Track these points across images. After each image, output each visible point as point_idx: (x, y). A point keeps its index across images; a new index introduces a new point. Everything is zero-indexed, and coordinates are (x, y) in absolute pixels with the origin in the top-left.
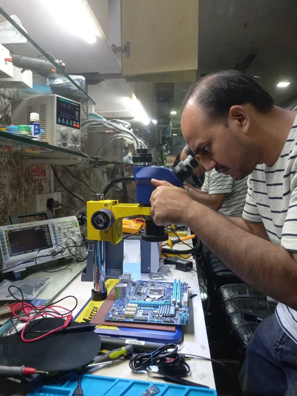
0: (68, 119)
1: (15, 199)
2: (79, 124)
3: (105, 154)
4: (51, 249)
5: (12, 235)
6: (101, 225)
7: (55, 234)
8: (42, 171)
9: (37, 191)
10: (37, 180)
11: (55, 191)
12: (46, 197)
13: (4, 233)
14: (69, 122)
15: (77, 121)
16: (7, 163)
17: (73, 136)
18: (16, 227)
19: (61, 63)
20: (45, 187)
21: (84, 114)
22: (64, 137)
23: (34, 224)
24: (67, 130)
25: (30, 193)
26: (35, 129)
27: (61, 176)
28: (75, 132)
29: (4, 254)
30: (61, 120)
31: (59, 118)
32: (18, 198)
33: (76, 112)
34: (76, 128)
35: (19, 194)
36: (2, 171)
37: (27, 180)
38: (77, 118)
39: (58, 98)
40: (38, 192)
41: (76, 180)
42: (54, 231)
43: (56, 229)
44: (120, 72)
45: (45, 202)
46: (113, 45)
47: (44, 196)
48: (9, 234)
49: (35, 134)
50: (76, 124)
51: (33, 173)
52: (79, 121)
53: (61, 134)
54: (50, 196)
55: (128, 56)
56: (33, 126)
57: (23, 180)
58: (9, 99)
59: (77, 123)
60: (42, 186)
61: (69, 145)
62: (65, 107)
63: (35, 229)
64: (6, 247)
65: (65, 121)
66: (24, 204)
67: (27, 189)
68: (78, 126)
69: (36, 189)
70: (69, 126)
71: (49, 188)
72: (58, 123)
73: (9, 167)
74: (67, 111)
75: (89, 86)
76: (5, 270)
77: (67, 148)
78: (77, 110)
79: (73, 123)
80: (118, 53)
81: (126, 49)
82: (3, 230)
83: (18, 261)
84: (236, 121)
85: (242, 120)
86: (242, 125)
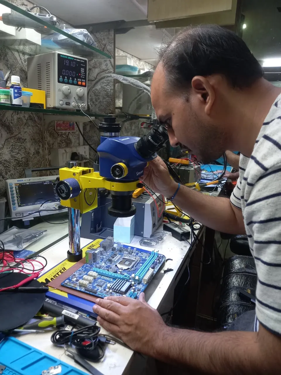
0: (72, 77)
1: (38, 153)
2: (86, 82)
3: (139, 107)
4: (58, 202)
5: (22, 188)
6: (64, 195)
8: (70, 125)
9: (63, 145)
10: (63, 134)
12: (69, 151)
13: (14, 186)
14: (73, 80)
15: (82, 79)
16: (28, 119)
17: (77, 95)
18: (25, 181)
19: (52, 18)
20: (73, 141)
21: (111, 67)
22: (67, 96)
23: (43, 179)
24: (69, 89)
25: (56, 145)
26: (14, 93)
27: (89, 131)
28: (80, 90)
29: (13, 205)
30: (64, 78)
31: (61, 77)
32: (41, 151)
33: (82, 69)
34: (81, 85)
35: (43, 147)
36: (22, 127)
37: (51, 134)
38: (83, 75)
39: (59, 55)
40: (65, 145)
44: (146, 19)
45: (69, 155)
48: (19, 187)
49: (15, 98)
50: (82, 82)
51: (59, 128)
52: (85, 79)
53: (63, 93)
54: (74, 150)
56: (12, 89)
59: (83, 80)
60: (70, 140)
61: (73, 104)
62: (68, 65)
63: (44, 184)
64: (16, 198)
65: (68, 79)
66: (47, 157)
67: (51, 143)
68: (84, 84)
69: (63, 143)
70: (73, 84)
71: (78, 142)
72: (59, 82)
73: (30, 123)
74: (69, 68)
75: (117, 36)
76: (14, 217)
77: (70, 107)
78: (83, 67)
79: (78, 81)
82: (13, 183)
83: (26, 211)
84: (199, 96)
85: (205, 96)
86: (204, 102)
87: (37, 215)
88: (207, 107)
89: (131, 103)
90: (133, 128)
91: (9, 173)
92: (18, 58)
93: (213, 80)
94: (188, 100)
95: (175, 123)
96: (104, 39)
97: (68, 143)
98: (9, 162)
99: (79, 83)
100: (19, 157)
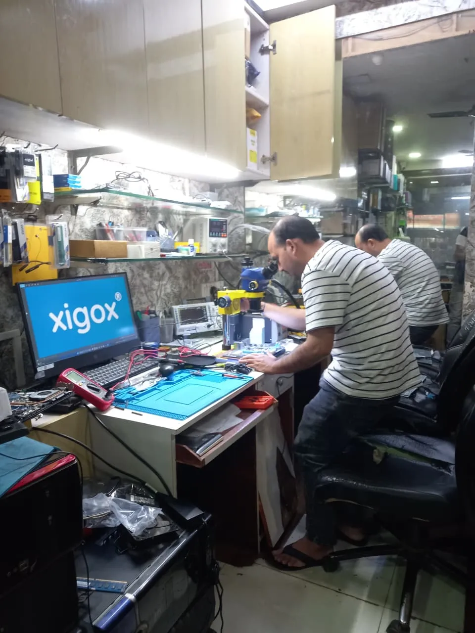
0: (218, 232)
1: (186, 287)
4: (207, 323)
5: (183, 312)
7: (210, 313)
8: (208, 264)
9: (204, 281)
10: (203, 272)
11: (219, 280)
12: (209, 285)
13: (177, 310)
14: (218, 234)
15: (224, 232)
17: (221, 243)
18: (185, 306)
19: (209, 202)
20: (210, 277)
22: (214, 245)
23: (196, 305)
24: (216, 241)
25: (198, 281)
26: (191, 249)
27: (224, 268)
28: (223, 240)
29: (177, 323)
30: (212, 234)
32: (188, 286)
33: (224, 226)
34: (224, 237)
35: (190, 283)
37: (195, 273)
38: (224, 230)
39: (210, 219)
42: (209, 310)
43: (211, 309)
44: (269, 178)
45: (209, 290)
46: (264, 156)
48: (181, 311)
49: (191, 252)
51: (200, 267)
52: (226, 232)
53: (212, 244)
54: (213, 285)
55: (276, 164)
56: (190, 247)
57: (192, 273)
60: (208, 277)
61: (218, 250)
64: (179, 319)
65: (216, 234)
66: (193, 290)
67: (195, 279)
68: (225, 235)
69: (203, 279)
70: (218, 237)
72: (210, 236)
73: (182, 265)
74: (216, 226)
75: (247, 188)
76: (178, 333)
77: (217, 252)
78: (224, 224)
79: (221, 234)
80: (268, 163)
81: (274, 159)
82: (177, 308)
83: (185, 329)
84: (290, 247)
85: (292, 247)
86: (292, 250)
87: (194, 332)
88: (294, 252)
89: (260, 241)
92: (176, 218)
93: (296, 240)
94: (285, 249)
95: (280, 260)
96: (236, 192)
97: (207, 280)
98: (171, 295)
99: (222, 235)
100: (176, 290)
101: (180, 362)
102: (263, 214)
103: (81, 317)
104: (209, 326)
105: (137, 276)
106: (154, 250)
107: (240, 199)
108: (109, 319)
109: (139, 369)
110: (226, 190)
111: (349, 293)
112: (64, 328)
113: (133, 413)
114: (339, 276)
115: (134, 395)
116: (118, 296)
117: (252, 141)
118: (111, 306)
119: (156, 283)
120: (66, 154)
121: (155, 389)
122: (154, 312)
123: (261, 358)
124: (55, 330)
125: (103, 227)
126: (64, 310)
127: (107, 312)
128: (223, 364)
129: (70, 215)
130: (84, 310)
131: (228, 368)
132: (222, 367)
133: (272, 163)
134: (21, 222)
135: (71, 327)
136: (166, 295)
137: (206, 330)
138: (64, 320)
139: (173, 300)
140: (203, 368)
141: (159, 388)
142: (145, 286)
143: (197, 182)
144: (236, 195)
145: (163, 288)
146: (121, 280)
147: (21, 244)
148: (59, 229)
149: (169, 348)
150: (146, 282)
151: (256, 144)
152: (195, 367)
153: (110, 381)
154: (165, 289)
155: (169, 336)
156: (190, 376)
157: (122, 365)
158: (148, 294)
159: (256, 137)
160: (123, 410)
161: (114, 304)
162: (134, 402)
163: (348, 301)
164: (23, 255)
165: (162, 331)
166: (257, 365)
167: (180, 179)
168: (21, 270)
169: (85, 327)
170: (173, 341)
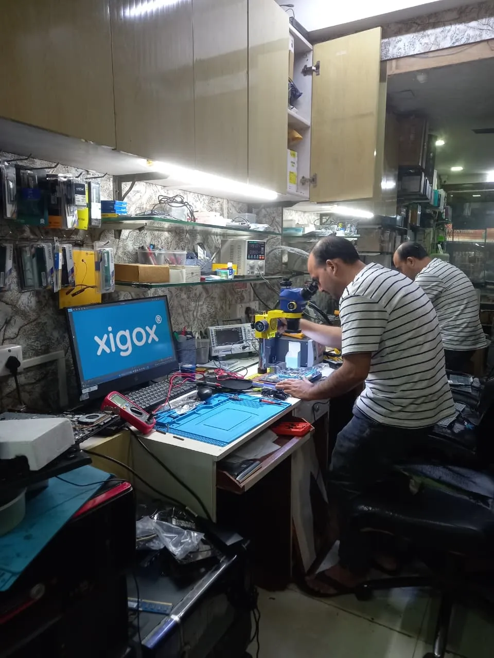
0: (256, 254)
1: (222, 308)
2: (264, 256)
4: (242, 344)
5: (218, 333)
7: (245, 334)
8: (244, 284)
9: (239, 301)
10: (239, 292)
11: (254, 300)
12: (245, 306)
13: (213, 331)
14: (256, 256)
15: (262, 254)
17: (259, 266)
18: (221, 328)
20: (245, 297)
22: (252, 268)
23: (232, 326)
24: (253, 263)
25: (234, 302)
26: (229, 272)
28: (261, 263)
29: (213, 344)
30: (250, 256)
32: (224, 306)
34: (262, 259)
35: (225, 303)
37: (231, 294)
38: (262, 252)
39: (249, 241)
41: (270, 291)
42: (245, 332)
43: (247, 331)
45: (244, 310)
46: (303, 177)
47: (243, 305)
48: (216, 332)
49: (230, 275)
51: (236, 287)
52: (264, 254)
53: (250, 266)
54: (248, 305)
55: (315, 186)
57: (228, 294)
58: (220, 235)
59: (262, 256)
60: (243, 297)
62: (254, 247)
63: (232, 330)
64: (214, 340)
65: (253, 256)
66: (228, 311)
67: (230, 300)
69: (239, 299)
70: (256, 259)
71: (249, 298)
72: (248, 259)
74: (255, 249)
75: (285, 209)
76: (214, 354)
77: (254, 274)
78: (262, 247)
80: (307, 184)
81: (313, 180)
82: (212, 329)
83: (221, 350)
84: (330, 268)
85: (333, 268)
86: (333, 270)
87: (230, 353)
88: (334, 272)
89: (296, 262)
90: (298, 281)
91: (206, 323)
92: (213, 239)
93: (336, 261)
94: (326, 270)
95: (321, 280)
97: (242, 299)
98: (206, 315)
99: (260, 257)
100: (212, 311)
101: (218, 386)
102: (300, 234)
103: (123, 340)
104: (244, 348)
105: (175, 298)
106: (194, 274)
107: (278, 219)
108: (150, 341)
109: (178, 392)
110: (263, 211)
111: (387, 320)
112: (108, 351)
113: (174, 437)
114: (378, 303)
115: (174, 418)
116: (158, 319)
117: (292, 162)
118: (151, 329)
119: (193, 304)
120: (112, 179)
121: (194, 413)
122: (191, 333)
123: (297, 383)
124: (99, 353)
125: (145, 250)
126: (108, 333)
127: (148, 335)
128: (260, 389)
129: (114, 238)
130: (127, 333)
131: (266, 393)
132: (259, 391)
133: (312, 185)
134: (69, 248)
135: (114, 350)
136: (202, 315)
137: (241, 351)
138: (108, 343)
139: (209, 320)
140: (240, 392)
141: (199, 412)
142: (182, 307)
143: (235, 203)
144: (273, 215)
145: (199, 308)
146: (162, 302)
147: (69, 269)
148: (106, 254)
149: (205, 369)
150: (183, 303)
151: (296, 165)
152: (233, 391)
153: (151, 404)
154: (202, 309)
155: (204, 357)
156: (227, 400)
157: (161, 388)
158: (186, 314)
159: (296, 158)
160: (165, 434)
161: (155, 327)
162: (175, 426)
163: (384, 328)
164: (70, 279)
165: (198, 352)
166: (294, 391)
167: (219, 200)
168: (67, 293)
169: (127, 350)
170: (209, 362)
